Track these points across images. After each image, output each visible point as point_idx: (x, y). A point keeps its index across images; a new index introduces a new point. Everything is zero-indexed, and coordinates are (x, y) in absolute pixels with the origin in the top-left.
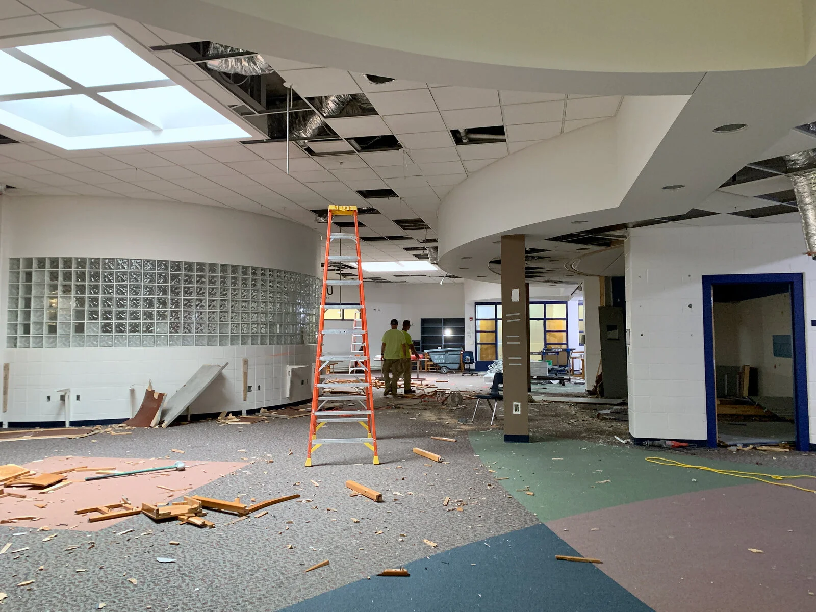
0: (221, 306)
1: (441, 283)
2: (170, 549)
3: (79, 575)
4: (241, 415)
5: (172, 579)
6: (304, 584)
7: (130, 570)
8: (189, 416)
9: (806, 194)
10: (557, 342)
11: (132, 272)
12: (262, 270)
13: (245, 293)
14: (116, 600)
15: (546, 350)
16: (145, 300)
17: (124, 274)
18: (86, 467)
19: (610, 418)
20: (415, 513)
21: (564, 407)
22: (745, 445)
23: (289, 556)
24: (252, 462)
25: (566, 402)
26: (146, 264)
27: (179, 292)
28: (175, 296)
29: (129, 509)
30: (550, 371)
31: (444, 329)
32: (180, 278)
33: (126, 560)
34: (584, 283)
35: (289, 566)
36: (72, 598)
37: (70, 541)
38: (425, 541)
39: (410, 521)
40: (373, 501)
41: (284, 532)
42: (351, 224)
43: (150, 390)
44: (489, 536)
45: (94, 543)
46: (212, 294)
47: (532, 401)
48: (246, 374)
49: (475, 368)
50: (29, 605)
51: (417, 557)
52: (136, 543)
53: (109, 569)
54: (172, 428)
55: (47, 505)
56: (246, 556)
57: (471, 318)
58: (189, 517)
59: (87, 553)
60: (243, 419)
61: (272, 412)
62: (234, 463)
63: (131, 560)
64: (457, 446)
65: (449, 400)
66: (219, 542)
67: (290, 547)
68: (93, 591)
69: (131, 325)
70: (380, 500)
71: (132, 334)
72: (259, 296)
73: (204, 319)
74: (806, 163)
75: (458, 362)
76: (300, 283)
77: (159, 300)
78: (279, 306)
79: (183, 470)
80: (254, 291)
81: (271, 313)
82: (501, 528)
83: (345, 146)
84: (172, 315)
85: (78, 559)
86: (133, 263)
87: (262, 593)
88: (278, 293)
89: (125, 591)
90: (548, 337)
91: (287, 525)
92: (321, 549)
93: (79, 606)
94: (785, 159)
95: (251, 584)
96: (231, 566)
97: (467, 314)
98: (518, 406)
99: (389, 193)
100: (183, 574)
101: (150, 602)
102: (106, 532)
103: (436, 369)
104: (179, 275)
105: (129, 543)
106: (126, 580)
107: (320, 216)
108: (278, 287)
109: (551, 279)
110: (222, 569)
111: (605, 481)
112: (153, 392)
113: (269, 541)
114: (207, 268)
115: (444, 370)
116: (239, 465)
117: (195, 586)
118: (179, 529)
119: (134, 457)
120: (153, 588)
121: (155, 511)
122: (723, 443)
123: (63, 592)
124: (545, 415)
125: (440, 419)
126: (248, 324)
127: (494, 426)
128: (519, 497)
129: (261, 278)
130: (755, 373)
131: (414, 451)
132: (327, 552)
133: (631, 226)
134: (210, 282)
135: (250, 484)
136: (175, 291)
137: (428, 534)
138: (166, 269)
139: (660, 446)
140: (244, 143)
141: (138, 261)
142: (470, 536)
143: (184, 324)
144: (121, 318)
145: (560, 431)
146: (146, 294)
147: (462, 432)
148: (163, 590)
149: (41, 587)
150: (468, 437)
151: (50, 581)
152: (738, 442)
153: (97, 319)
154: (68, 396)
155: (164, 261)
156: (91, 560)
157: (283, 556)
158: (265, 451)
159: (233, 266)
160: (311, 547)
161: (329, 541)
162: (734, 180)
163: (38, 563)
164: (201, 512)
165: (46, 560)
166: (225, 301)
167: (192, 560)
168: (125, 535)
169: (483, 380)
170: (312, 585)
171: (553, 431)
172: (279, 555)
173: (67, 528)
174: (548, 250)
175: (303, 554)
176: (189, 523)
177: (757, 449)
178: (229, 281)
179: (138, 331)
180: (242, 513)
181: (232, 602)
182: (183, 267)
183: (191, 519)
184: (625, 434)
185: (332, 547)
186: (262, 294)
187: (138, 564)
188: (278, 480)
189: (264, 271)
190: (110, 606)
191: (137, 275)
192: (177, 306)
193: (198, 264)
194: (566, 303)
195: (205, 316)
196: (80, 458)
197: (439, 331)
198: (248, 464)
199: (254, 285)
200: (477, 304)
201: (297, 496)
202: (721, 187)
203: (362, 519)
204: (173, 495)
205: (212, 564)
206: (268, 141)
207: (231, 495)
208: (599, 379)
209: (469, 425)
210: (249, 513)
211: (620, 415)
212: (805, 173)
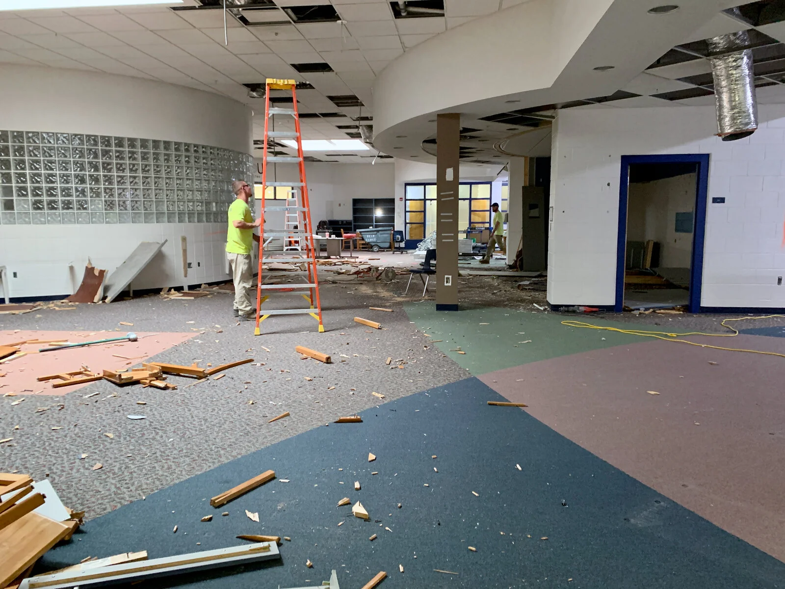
0: (155, 184)
1: (373, 163)
2: (139, 409)
3: (55, 432)
4: (183, 290)
5: (145, 432)
6: (269, 432)
7: (104, 426)
8: (131, 292)
9: (723, 77)
10: (480, 221)
11: (59, 147)
12: (195, 147)
13: (179, 171)
14: (96, 451)
15: (471, 229)
16: (76, 176)
17: (50, 149)
18: (37, 340)
19: (529, 289)
20: (361, 372)
21: (487, 280)
22: (647, 309)
23: (251, 410)
24: (202, 332)
25: (489, 276)
26: (74, 138)
27: (111, 168)
28: (108, 172)
29: (90, 375)
30: (474, 248)
31: (375, 208)
32: (111, 154)
33: (98, 418)
34: (509, 163)
35: (253, 418)
36: (54, 451)
37: (38, 404)
38: (374, 393)
39: (357, 378)
40: (322, 363)
41: (243, 391)
42: (289, 100)
43: (90, 267)
44: (429, 388)
45: (63, 405)
46: (146, 171)
47: (460, 275)
48: (185, 251)
49: (404, 246)
50: (13, 459)
51: (367, 407)
52: (105, 404)
53: (83, 426)
54: (116, 303)
55: (6, 374)
56: (212, 412)
57: (401, 198)
58: (151, 381)
59: (59, 413)
60: (185, 294)
61: (213, 287)
62: (184, 334)
63: (103, 418)
64: (394, 315)
65: (383, 275)
66: (184, 401)
67: (251, 402)
68: (72, 445)
69: (63, 202)
70: (329, 361)
71: (65, 211)
72: (194, 174)
73: (139, 197)
74: (725, 47)
75: (389, 241)
76: (233, 160)
77: (91, 176)
78: (214, 184)
79: (135, 340)
80: (188, 168)
81: (206, 191)
82: (439, 381)
83: (281, 16)
84: (105, 192)
85: (51, 419)
86: (59, 138)
87: (232, 440)
88: (212, 170)
89: (103, 444)
90: (472, 216)
91: (245, 385)
92: (280, 403)
93: (63, 457)
94: (707, 42)
95: (220, 434)
96: (199, 420)
97: (398, 195)
98: (449, 278)
99: (324, 67)
100: (155, 428)
101: (129, 451)
102: (72, 395)
103: (368, 248)
104: (110, 151)
105: (97, 404)
106: (102, 434)
107: (253, 90)
108: (212, 164)
109: (479, 160)
110: (191, 423)
111: (527, 341)
112: (93, 269)
113: (231, 399)
114: (138, 144)
115: (376, 249)
116: (190, 336)
117: (169, 438)
118: (143, 391)
119: (84, 330)
120: (130, 440)
121: (117, 376)
122: (628, 307)
123: (44, 447)
124: (472, 287)
125: (376, 292)
126: (184, 202)
127: (426, 297)
128: (453, 356)
129: (193, 155)
130: (657, 247)
131: (355, 320)
132: (286, 406)
133: (559, 106)
134: (143, 158)
135: (203, 351)
136: (106, 167)
137: (375, 388)
138: (96, 144)
139: (574, 312)
140: (175, 9)
141: (65, 135)
142: (413, 388)
143: (119, 201)
144: (52, 195)
145: (485, 300)
146: (76, 170)
147: (397, 303)
148: (139, 441)
149: (20, 443)
150: (403, 307)
151: (28, 438)
152: (640, 306)
153: (26, 195)
154: (5, 273)
155: (93, 136)
156: (64, 419)
157: (247, 410)
158: (213, 322)
159: (165, 142)
160: (271, 402)
161: (287, 397)
162: (658, 63)
163: (12, 424)
164: (162, 377)
165: (20, 421)
166: (159, 178)
167: (161, 417)
168: (92, 398)
169: (413, 257)
170: (276, 432)
171: (480, 301)
172: (242, 410)
173: (32, 393)
174: (479, 130)
175: (264, 408)
176: (151, 386)
177: (657, 313)
178: (162, 158)
179: (71, 208)
180: (201, 376)
181: (206, 449)
182: (113, 142)
183: (152, 382)
184: (543, 302)
185: (290, 401)
186: (196, 172)
187: (110, 421)
188: (230, 347)
189: (197, 148)
190: (92, 456)
191: (65, 150)
192: (110, 183)
193: (129, 139)
194: (490, 183)
195: (140, 193)
196: (29, 332)
197: (371, 211)
198: (198, 334)
199: (188, 162)
200: (407, 184)
201: (251, 361)
202: (649, 68)
203: (315, 377)
204: (130, 363)
205: (181, 419)
206: (200, 8)
207: (187, 361)
208: (519, 254)
209: (403, 297)
210: (207, 376)
211: (538, 286)
212: (724, 56)
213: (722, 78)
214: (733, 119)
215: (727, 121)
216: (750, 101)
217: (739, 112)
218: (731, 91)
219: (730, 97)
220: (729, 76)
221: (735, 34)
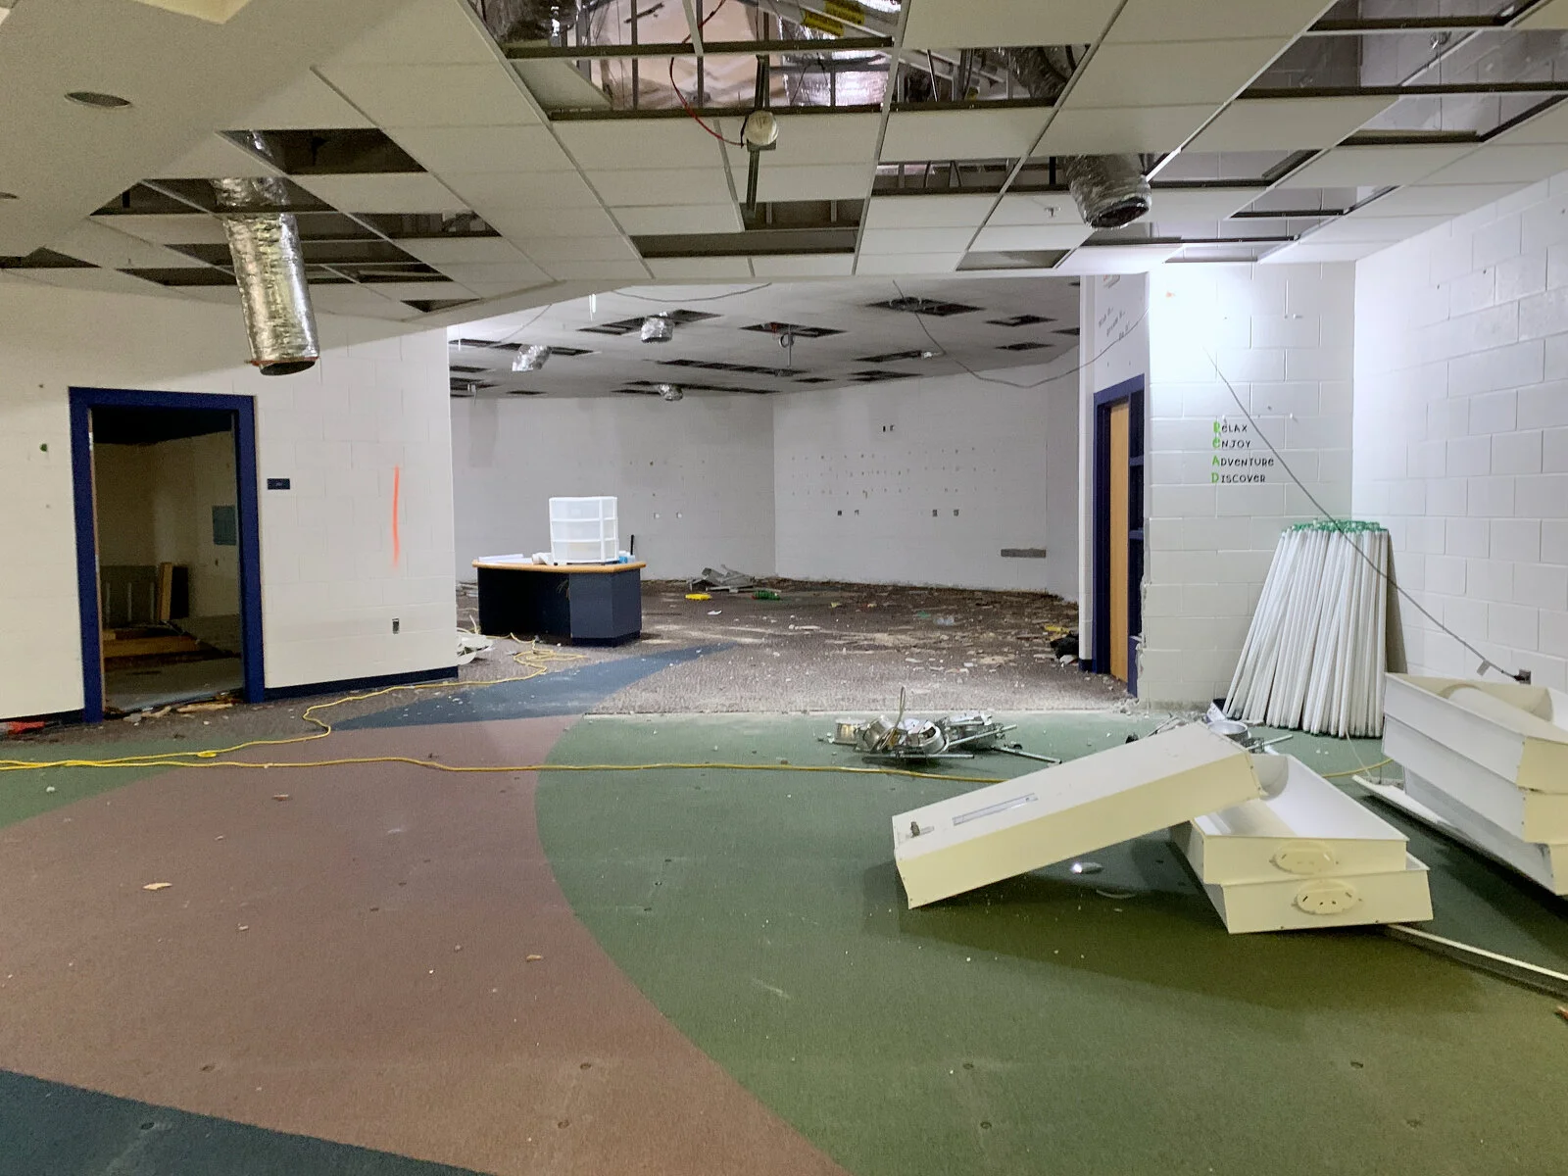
9: (248, 256)
22: (158, 708)
74: (247, 200)
94: (211, 185)
122: (115, 710)
130: (182, 577)
152: (145, 703)
162: (126, 205)
177: (179, 713)
202: (96, 214)
212: (247, 218)
213: (248, 258)
214: (276, 336)
215: (265, 338)
216: (301, 306)
217: (284, 325)
218: (267, 285)
219: (267, 295)
220: (259, 257)
221: (261, 181)
